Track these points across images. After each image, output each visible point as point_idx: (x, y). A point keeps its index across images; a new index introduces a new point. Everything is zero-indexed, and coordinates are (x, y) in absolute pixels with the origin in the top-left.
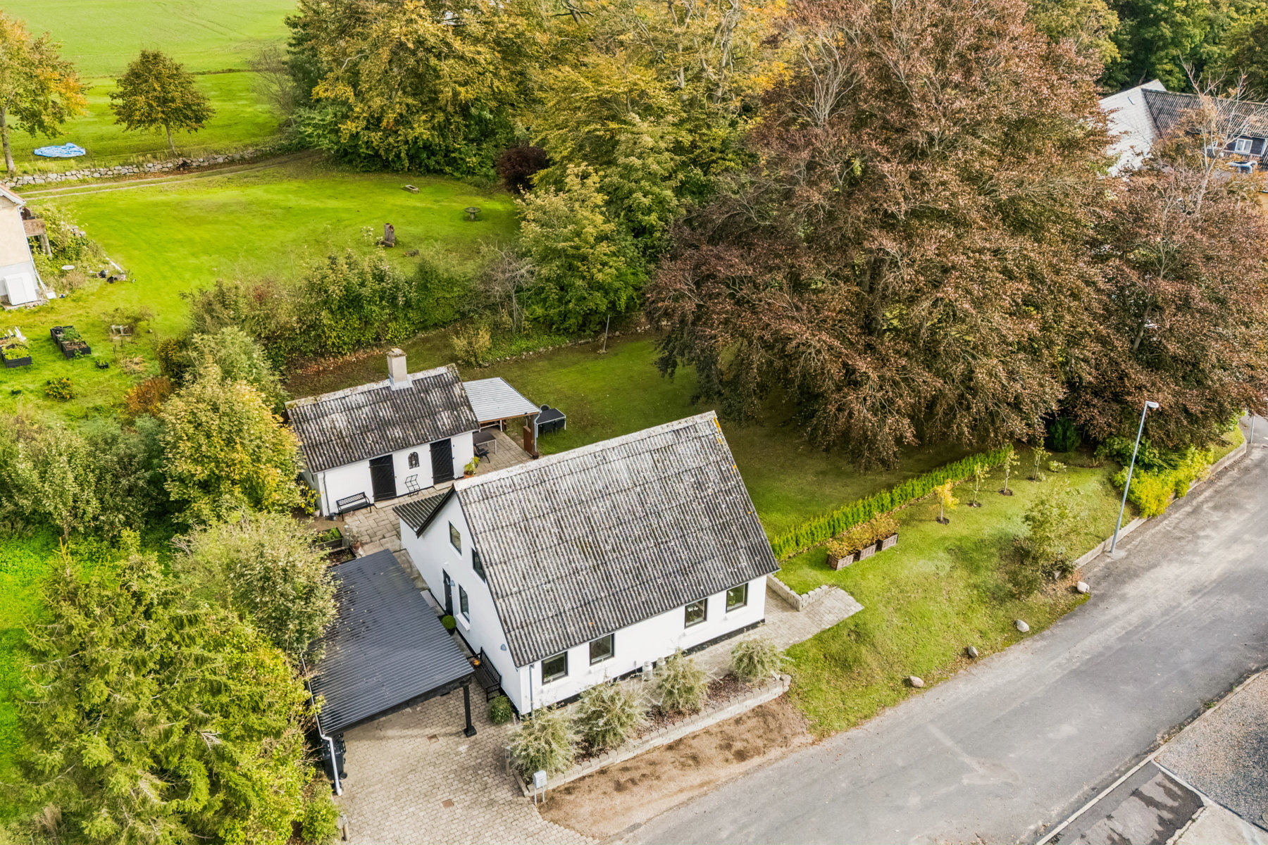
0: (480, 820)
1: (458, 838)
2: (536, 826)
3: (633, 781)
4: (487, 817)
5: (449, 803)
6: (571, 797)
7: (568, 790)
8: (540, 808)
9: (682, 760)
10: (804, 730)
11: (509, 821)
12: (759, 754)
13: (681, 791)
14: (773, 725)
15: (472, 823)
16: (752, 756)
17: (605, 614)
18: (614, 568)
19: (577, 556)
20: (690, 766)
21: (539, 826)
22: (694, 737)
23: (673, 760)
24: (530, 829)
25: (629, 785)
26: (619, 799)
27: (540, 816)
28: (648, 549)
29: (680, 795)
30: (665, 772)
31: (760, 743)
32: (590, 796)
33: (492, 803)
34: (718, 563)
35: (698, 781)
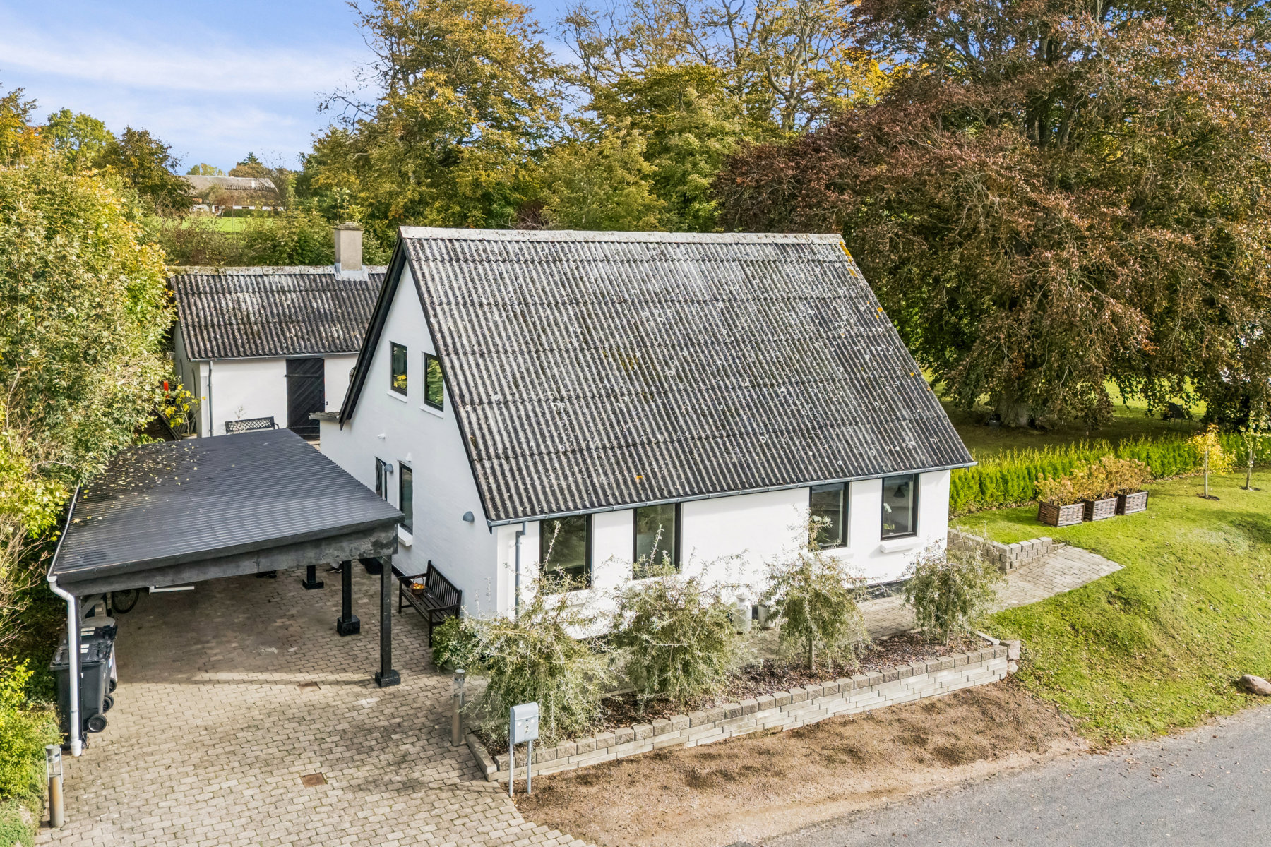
0: (380, 811)
1: (324, 837)
2: (509, 831)
3: (727, 776)
4: (397, 807)
5: (315, 780)
6: (593, 790)
7: (584, 780)
8: (519, 802)
9: (825, 752)
10: (1068, 730)
11: (447, 817)
12: (986, 757)
13: (833, 798)
14: (1001, 717)
15: (361, 815)
16: (973, 760)
17: (666, 468)
18: (683, 404)
19: (613, 371)
20: (845, 762)
21: (517, 830)
22: (845, 724)
23: (805, 751)
24: (493, 835)
25: (719, 779)
26: (697, 801)
27: (517, 814)
28: (740, 391)
29: (830, 804)
30: (793, 767)
31: (984, 741)
32: (633, 790)
33: (411, 786)
34: (865, 433)
35: (866, 786)
